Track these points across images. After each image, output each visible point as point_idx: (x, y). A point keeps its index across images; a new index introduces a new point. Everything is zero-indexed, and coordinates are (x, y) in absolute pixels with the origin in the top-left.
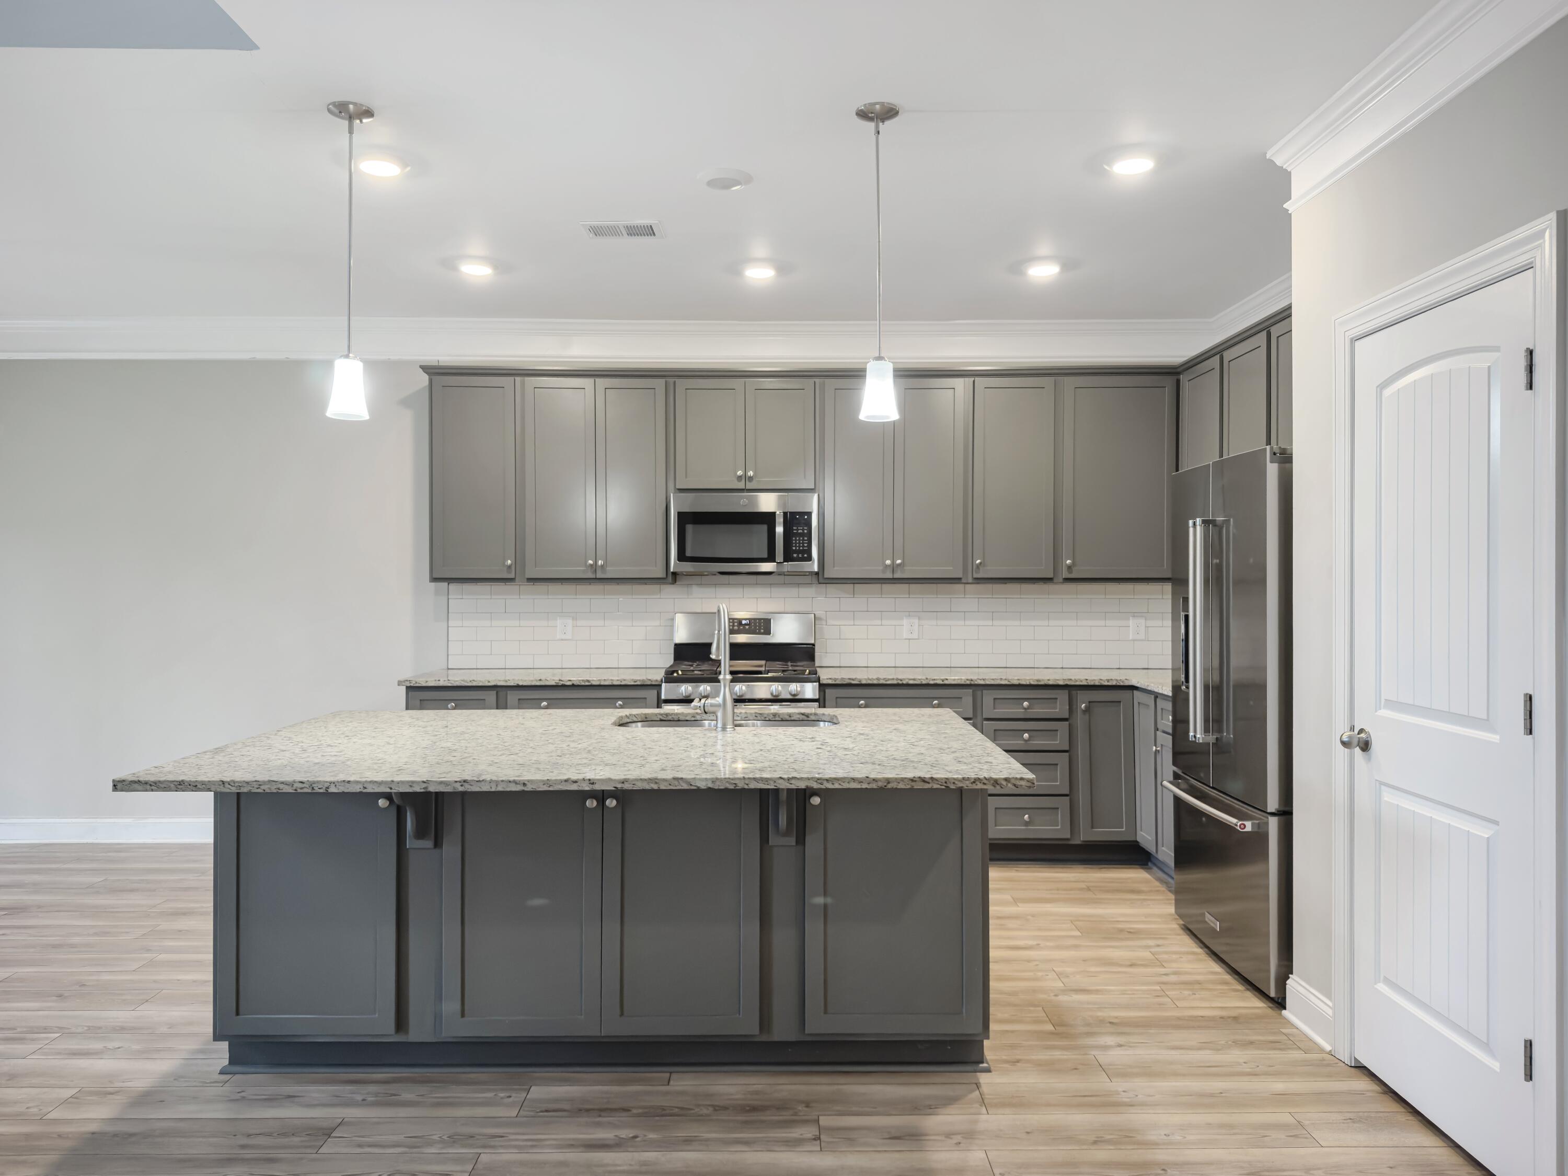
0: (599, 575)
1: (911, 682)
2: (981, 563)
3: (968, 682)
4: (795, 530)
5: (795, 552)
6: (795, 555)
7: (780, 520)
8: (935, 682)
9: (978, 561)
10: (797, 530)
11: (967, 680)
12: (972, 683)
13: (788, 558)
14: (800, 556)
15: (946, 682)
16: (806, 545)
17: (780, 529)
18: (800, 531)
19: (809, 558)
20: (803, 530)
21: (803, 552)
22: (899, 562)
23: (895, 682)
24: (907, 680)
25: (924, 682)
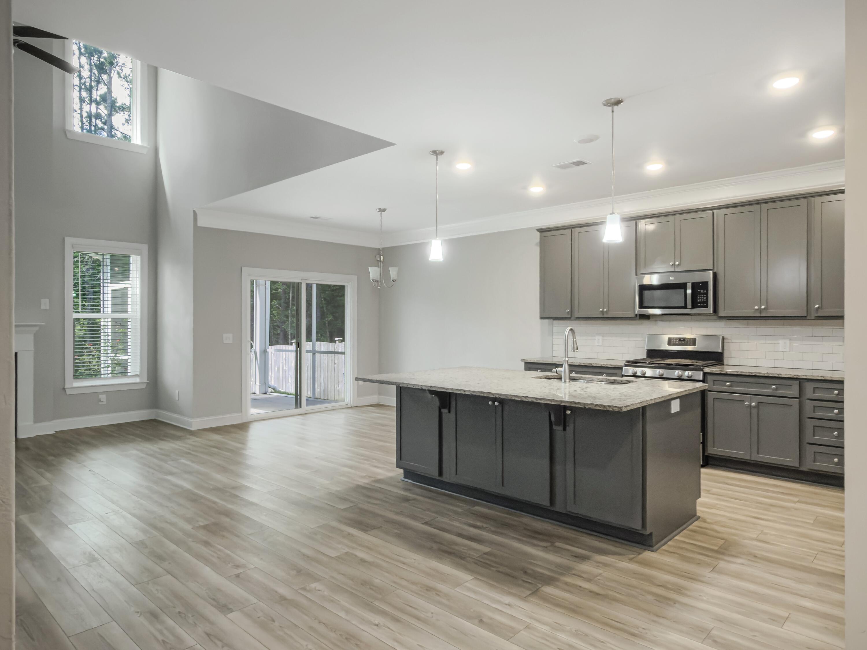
0: (605, 316)
1: (758, 375)
2: (818, 308)
3: (795, 377)
4: (699, 291)
5: (699, 303)
6: (699, 305)
7: (689, 285)
8: (773, 375)
9: (817, 306)
10: (700, 291)
11: (795, 375)
12: (798, 377)
13: (694, 306)
14: (702, 305)
15: (780, 376)
16: (705, 299)
17: (689, 291)
18: (702, 292)
19: (707, 306)
20: (704, 291)
21: (703, 303)
22: (763, 307)
23: (748, 374)
24: (755, 374)
25: (766, 375)
